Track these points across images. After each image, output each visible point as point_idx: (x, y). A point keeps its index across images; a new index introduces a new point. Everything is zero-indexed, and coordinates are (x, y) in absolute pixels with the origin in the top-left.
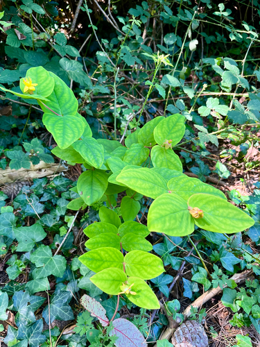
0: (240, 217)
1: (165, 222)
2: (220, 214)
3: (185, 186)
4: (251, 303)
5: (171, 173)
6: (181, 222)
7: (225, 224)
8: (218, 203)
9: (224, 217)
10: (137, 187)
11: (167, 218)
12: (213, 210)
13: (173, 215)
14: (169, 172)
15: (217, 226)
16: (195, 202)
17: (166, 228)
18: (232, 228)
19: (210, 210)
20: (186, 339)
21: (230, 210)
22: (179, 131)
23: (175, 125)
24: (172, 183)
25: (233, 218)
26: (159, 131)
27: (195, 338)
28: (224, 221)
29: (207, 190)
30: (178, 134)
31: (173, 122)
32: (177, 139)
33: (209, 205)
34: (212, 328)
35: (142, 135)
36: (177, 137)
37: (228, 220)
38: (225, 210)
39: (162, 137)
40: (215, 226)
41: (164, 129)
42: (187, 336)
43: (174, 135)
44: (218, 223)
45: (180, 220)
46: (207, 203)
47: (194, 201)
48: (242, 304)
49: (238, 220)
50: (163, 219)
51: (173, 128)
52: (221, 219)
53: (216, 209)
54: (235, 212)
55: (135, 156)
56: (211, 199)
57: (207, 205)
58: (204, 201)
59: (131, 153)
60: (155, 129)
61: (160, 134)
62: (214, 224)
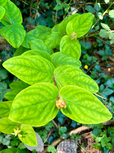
0: (101, 111)
1: (22, 112)
2: (85, 105)
3: (68, 74)
4: (107, 141)
5: (66, 60)
6: (41, 113)
7: (85, 115)
8: (86, 96)
9: (87, 108)
10: (18, 73)
11: (26, 109)
12: (80, 101)
13: (34, 107)
14: (65, 59)
15: (78, 116)
16: (66, 92)
17: (22, 118)
18: (89, 120)
19: (77, 100)
20: (64, 150)
21: (94, 103)
22: (86, 26)
23: (85, 21)
24: (58, 71)
25: (94, 110)
26: (72, 25)
27: (69, 152)
28: (86, 112)
29: (84, 80)
30: (85, 29)
31: (84, 19)
32: (83, 33)
33: (78, 96)
34: (83, 144)
35: (61, 26)
36: (83, 31)
37: (89, 111)
38: (90, 102)
39: (72, 30)
40: (75, 116)
41: (75, 23)
42: (65, 149)
43: (81, 29)
44: (79, 113)
45: (41, 110)
46: (77, 94)
47: (65, 90)
48: (102, 140)
49: (99, 112)
50: (22, 110)
51: (83, 23)
52: (84, 109)
53: (83, 100)
54: (98, 106)
55: (52, 41)
56: (81, 91)
57: (76, 96)
58: (75, 92)
59: (50, 39)
60: (69, 23)
61: (72, 27)
62: (76, 114)
